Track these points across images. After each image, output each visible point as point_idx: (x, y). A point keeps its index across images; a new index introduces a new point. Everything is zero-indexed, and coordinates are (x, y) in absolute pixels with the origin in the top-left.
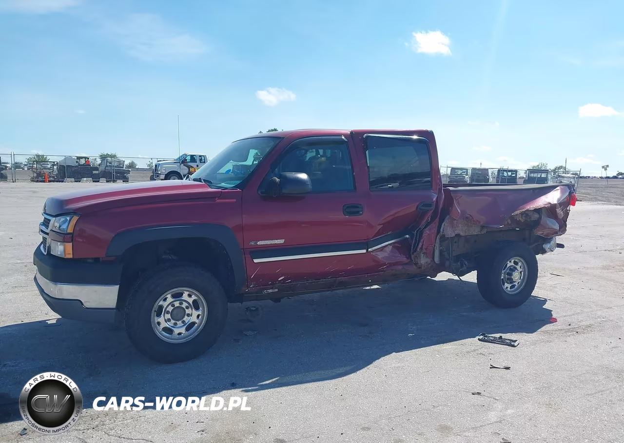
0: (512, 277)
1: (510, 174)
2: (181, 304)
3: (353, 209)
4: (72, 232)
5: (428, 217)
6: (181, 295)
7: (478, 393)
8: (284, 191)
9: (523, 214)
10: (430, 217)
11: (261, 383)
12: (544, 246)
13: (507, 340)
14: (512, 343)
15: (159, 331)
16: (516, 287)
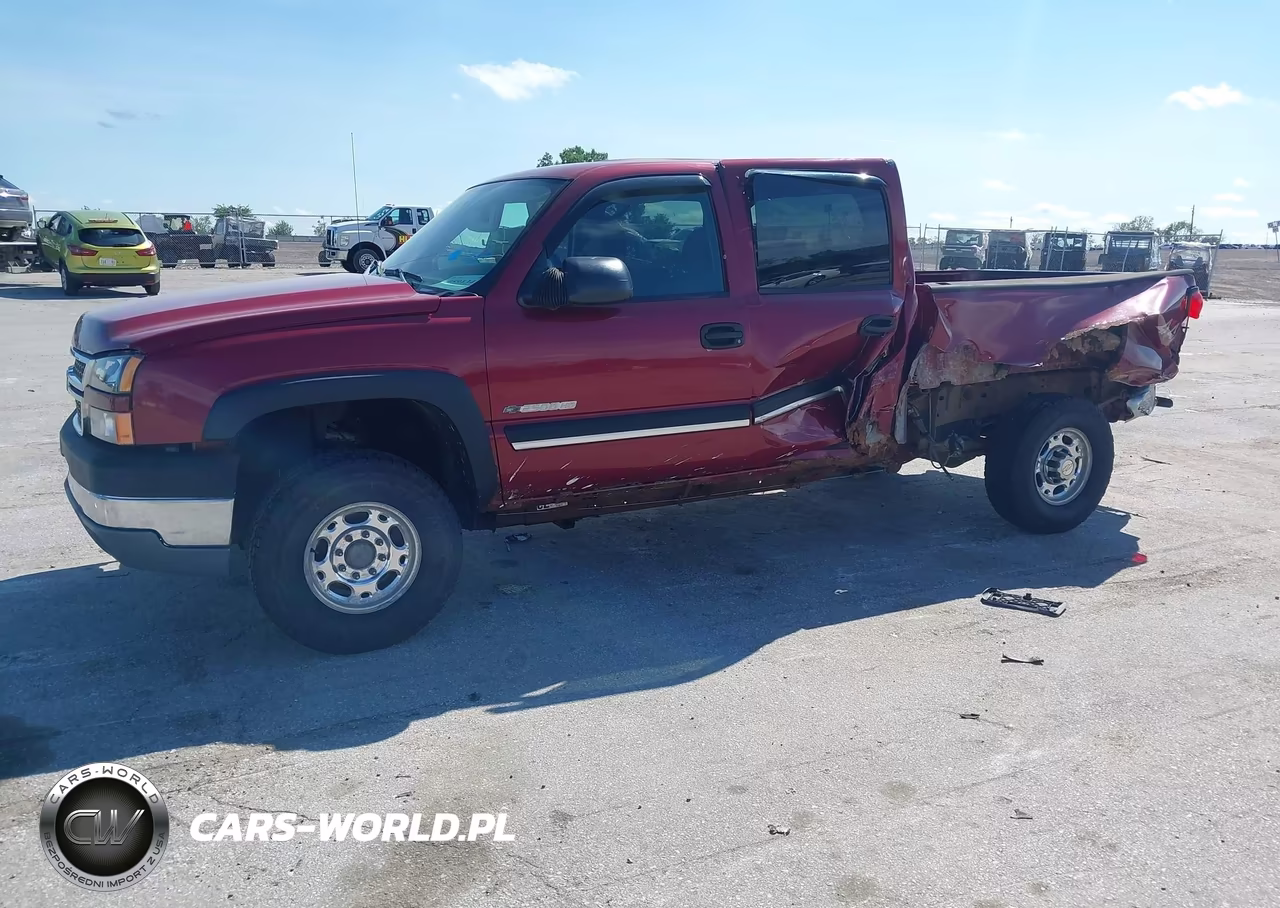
0: (1059, 470)
1: (1070, 242)
2: (365, 534)
3: (720, 335)
4: (129, 389)
5: (883, 348)
6: (364, 516)
7: (972, 715)
8: (572, 298)
9: (1086, 338)
10: (887, 347)
11: (531, 694)
12: (1129, 403)
13: (1040, 601)
14: (1052, 609)
15: (322, 591)
16: (1066, 490)
